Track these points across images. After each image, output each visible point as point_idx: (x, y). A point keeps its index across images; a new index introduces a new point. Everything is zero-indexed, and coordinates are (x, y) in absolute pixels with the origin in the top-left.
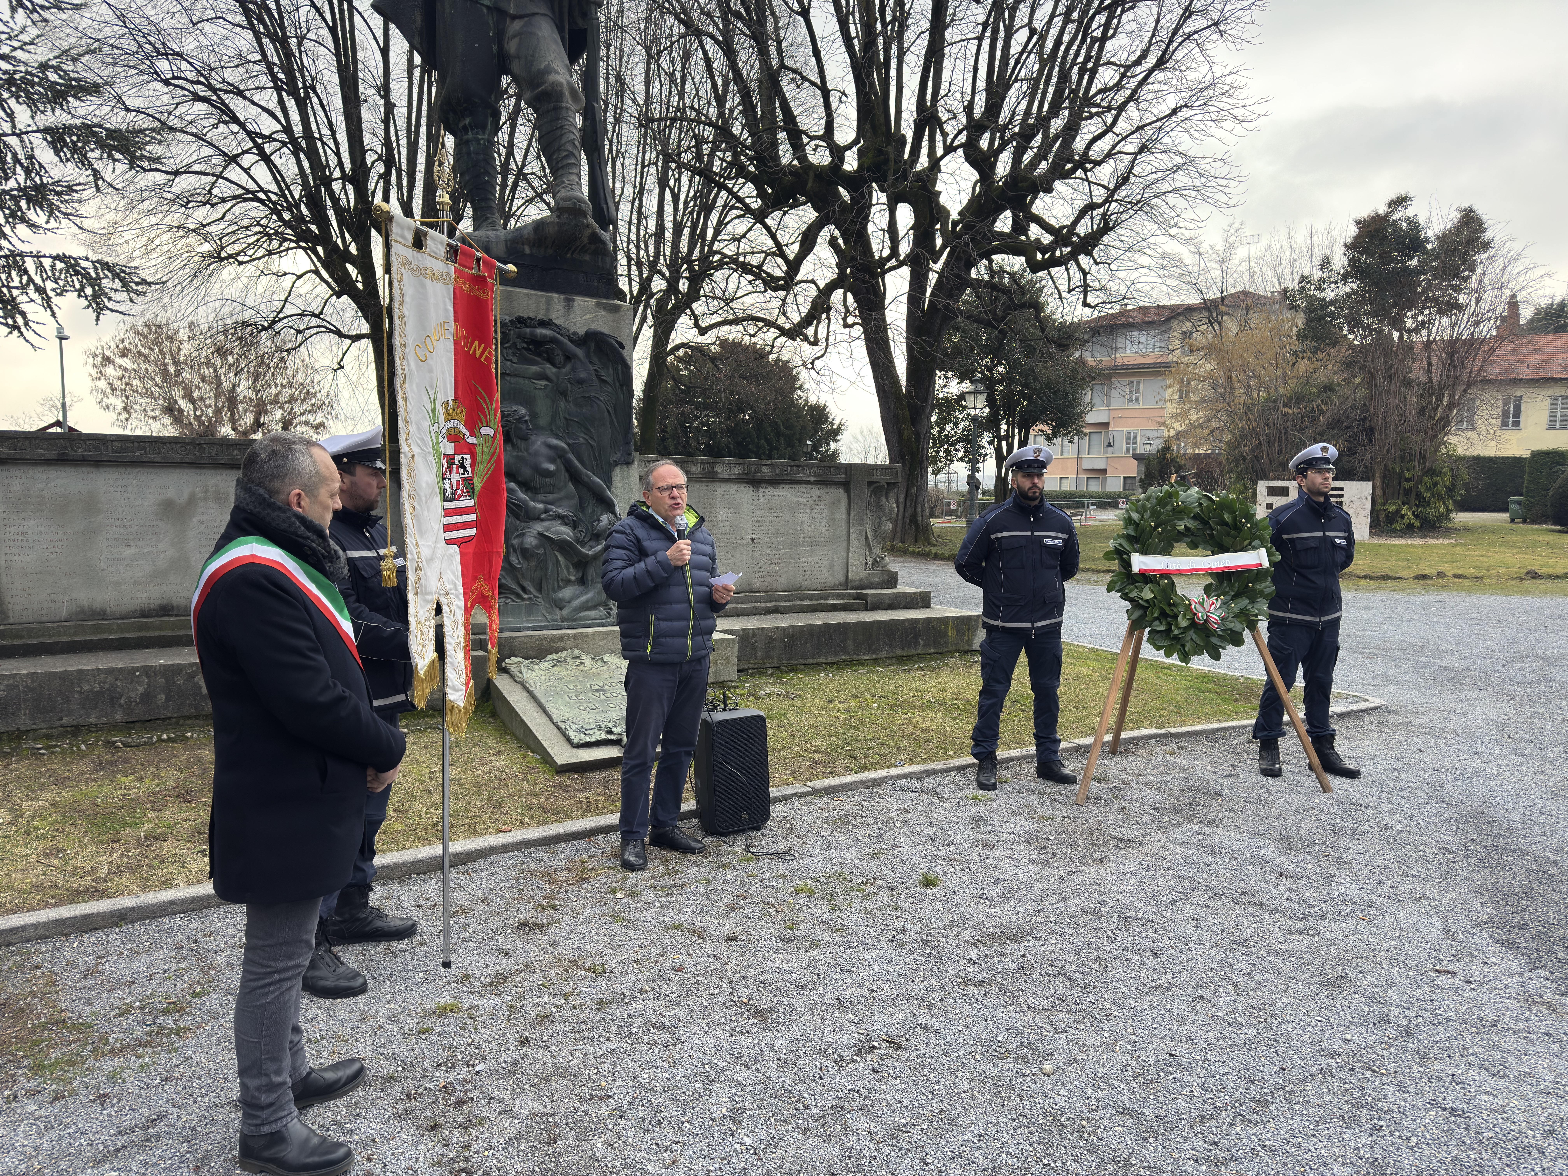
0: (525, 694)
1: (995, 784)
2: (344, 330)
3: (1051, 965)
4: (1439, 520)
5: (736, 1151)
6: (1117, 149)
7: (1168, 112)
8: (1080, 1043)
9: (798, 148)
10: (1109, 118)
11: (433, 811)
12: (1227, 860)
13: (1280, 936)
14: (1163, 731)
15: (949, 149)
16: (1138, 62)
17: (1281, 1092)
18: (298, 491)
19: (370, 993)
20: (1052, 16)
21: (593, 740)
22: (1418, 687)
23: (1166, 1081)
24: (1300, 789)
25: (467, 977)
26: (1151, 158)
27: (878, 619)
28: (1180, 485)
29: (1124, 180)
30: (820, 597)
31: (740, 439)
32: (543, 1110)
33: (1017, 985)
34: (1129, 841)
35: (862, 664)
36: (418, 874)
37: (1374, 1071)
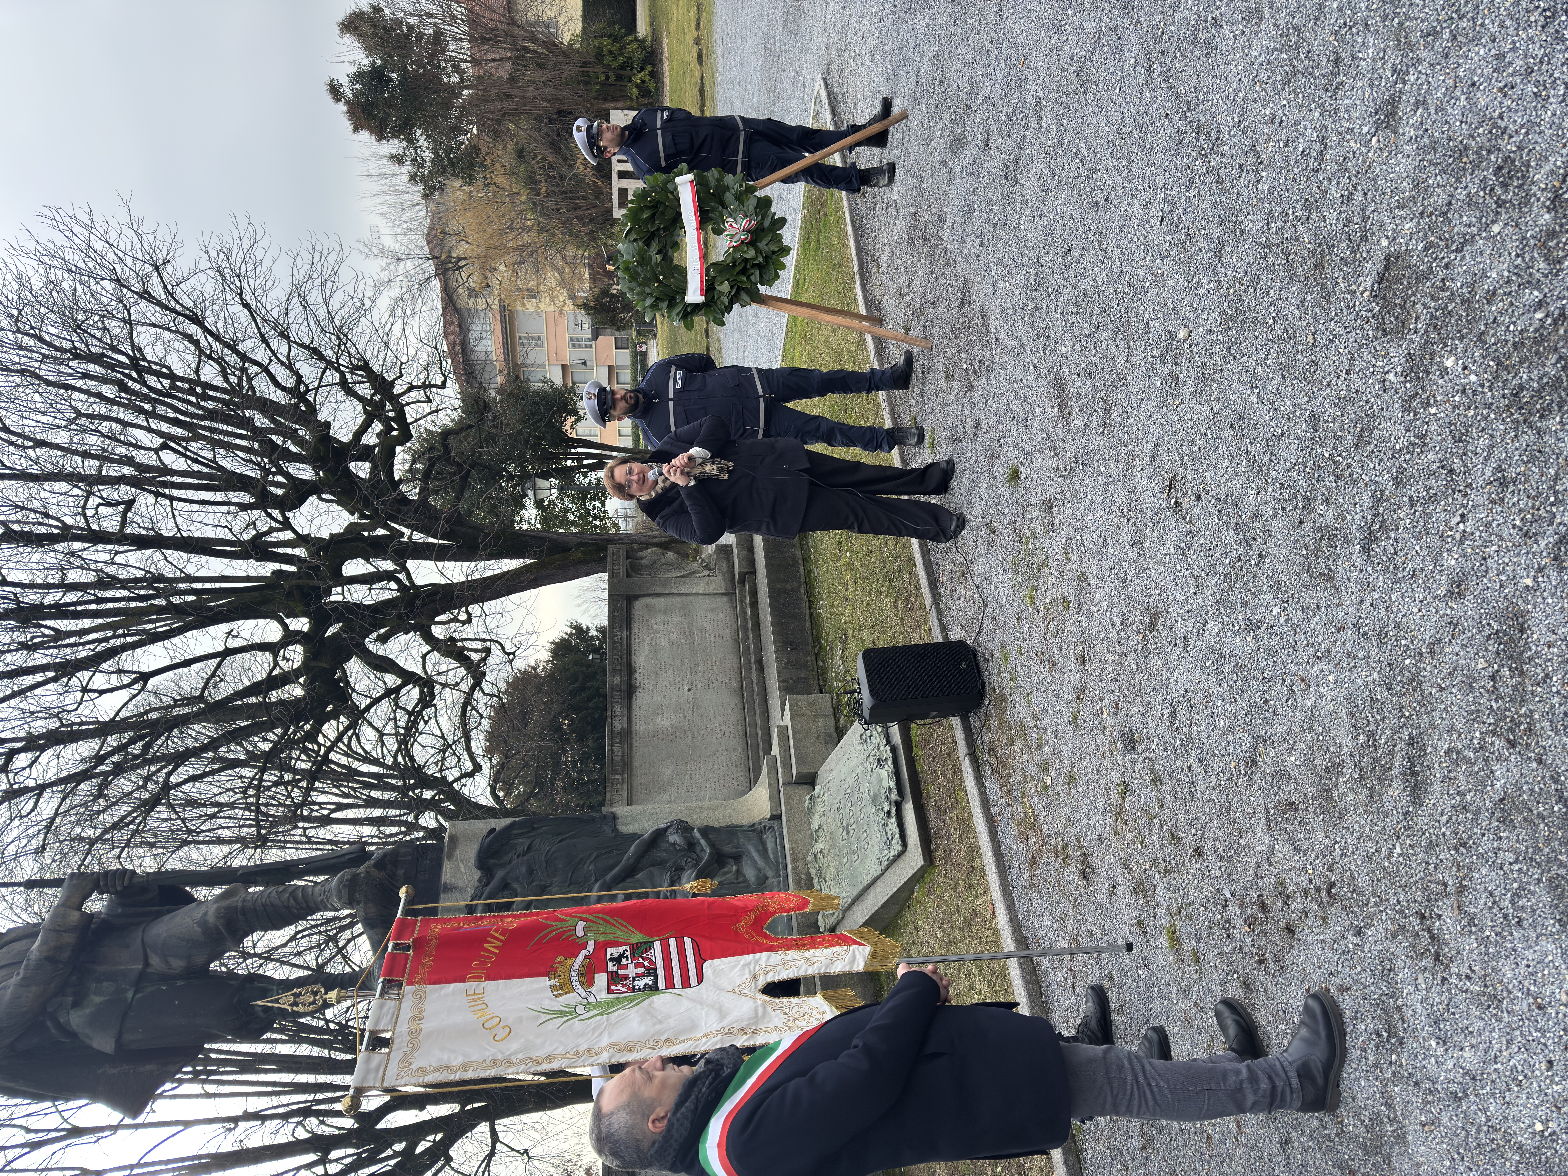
0: (855, 907)
1: (917, 428)
2: (488, 1149)
3: (1086, 348)
4: (645, 48)
5: (1286, 621)
6: (284, 360)
7: (246, 311)
8: (1158, 307)
9: (286, 679)
10: (253, 369)
11: (977, 988)
12: (975, 198)
13: (1043, 138)
14: (857, 277)
15: (286, 525)
16: (196, 343)
17: (1189, 114)
18: (650, 1125)
19: (1163, 1023)
20: (150, 430)
21: (897, 830)
22: (805, 47)
23: (1186, 221)
24: (905, 140)
25: (1140, 923)
26: (293, 327)
27: (763, 559)
28: (617, 260)
29: (316, 353)
30: (744, 619)
31: (589, 728)
32: (1264, 821)
33: (1107, 376)
34: (963, 293)
35: (808, 573)
36: (1042, 994)
37: (1163, 33)
